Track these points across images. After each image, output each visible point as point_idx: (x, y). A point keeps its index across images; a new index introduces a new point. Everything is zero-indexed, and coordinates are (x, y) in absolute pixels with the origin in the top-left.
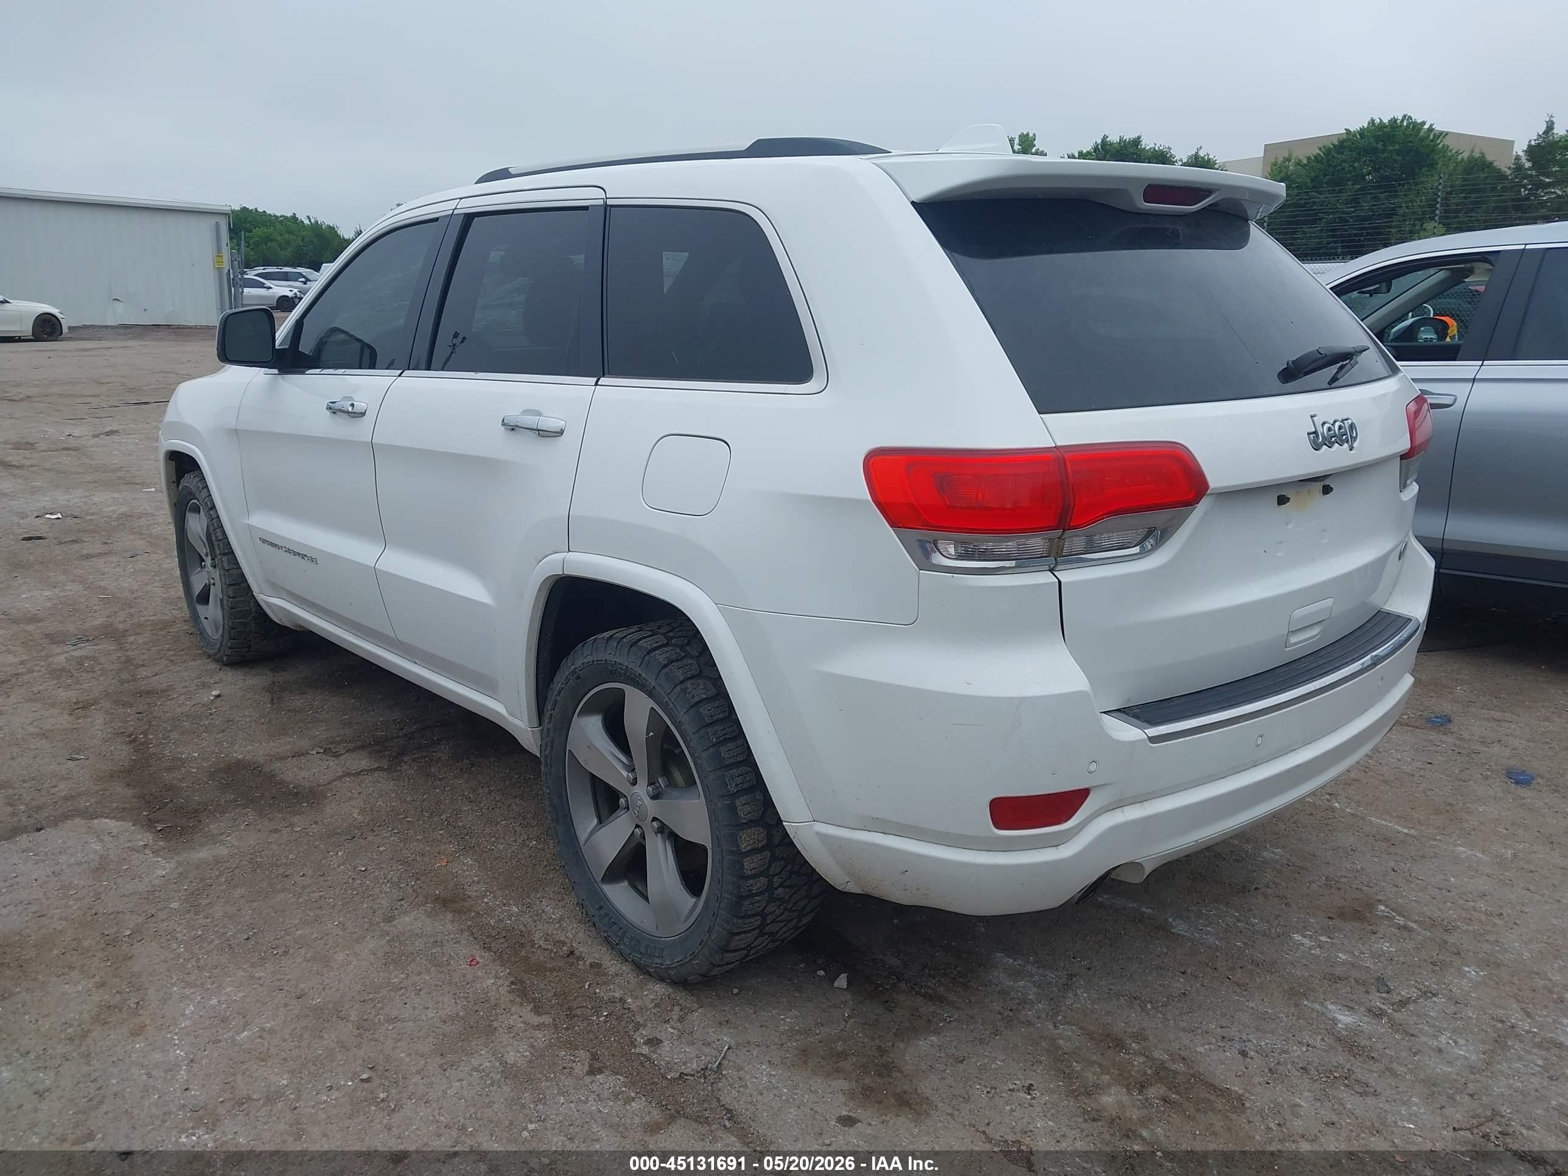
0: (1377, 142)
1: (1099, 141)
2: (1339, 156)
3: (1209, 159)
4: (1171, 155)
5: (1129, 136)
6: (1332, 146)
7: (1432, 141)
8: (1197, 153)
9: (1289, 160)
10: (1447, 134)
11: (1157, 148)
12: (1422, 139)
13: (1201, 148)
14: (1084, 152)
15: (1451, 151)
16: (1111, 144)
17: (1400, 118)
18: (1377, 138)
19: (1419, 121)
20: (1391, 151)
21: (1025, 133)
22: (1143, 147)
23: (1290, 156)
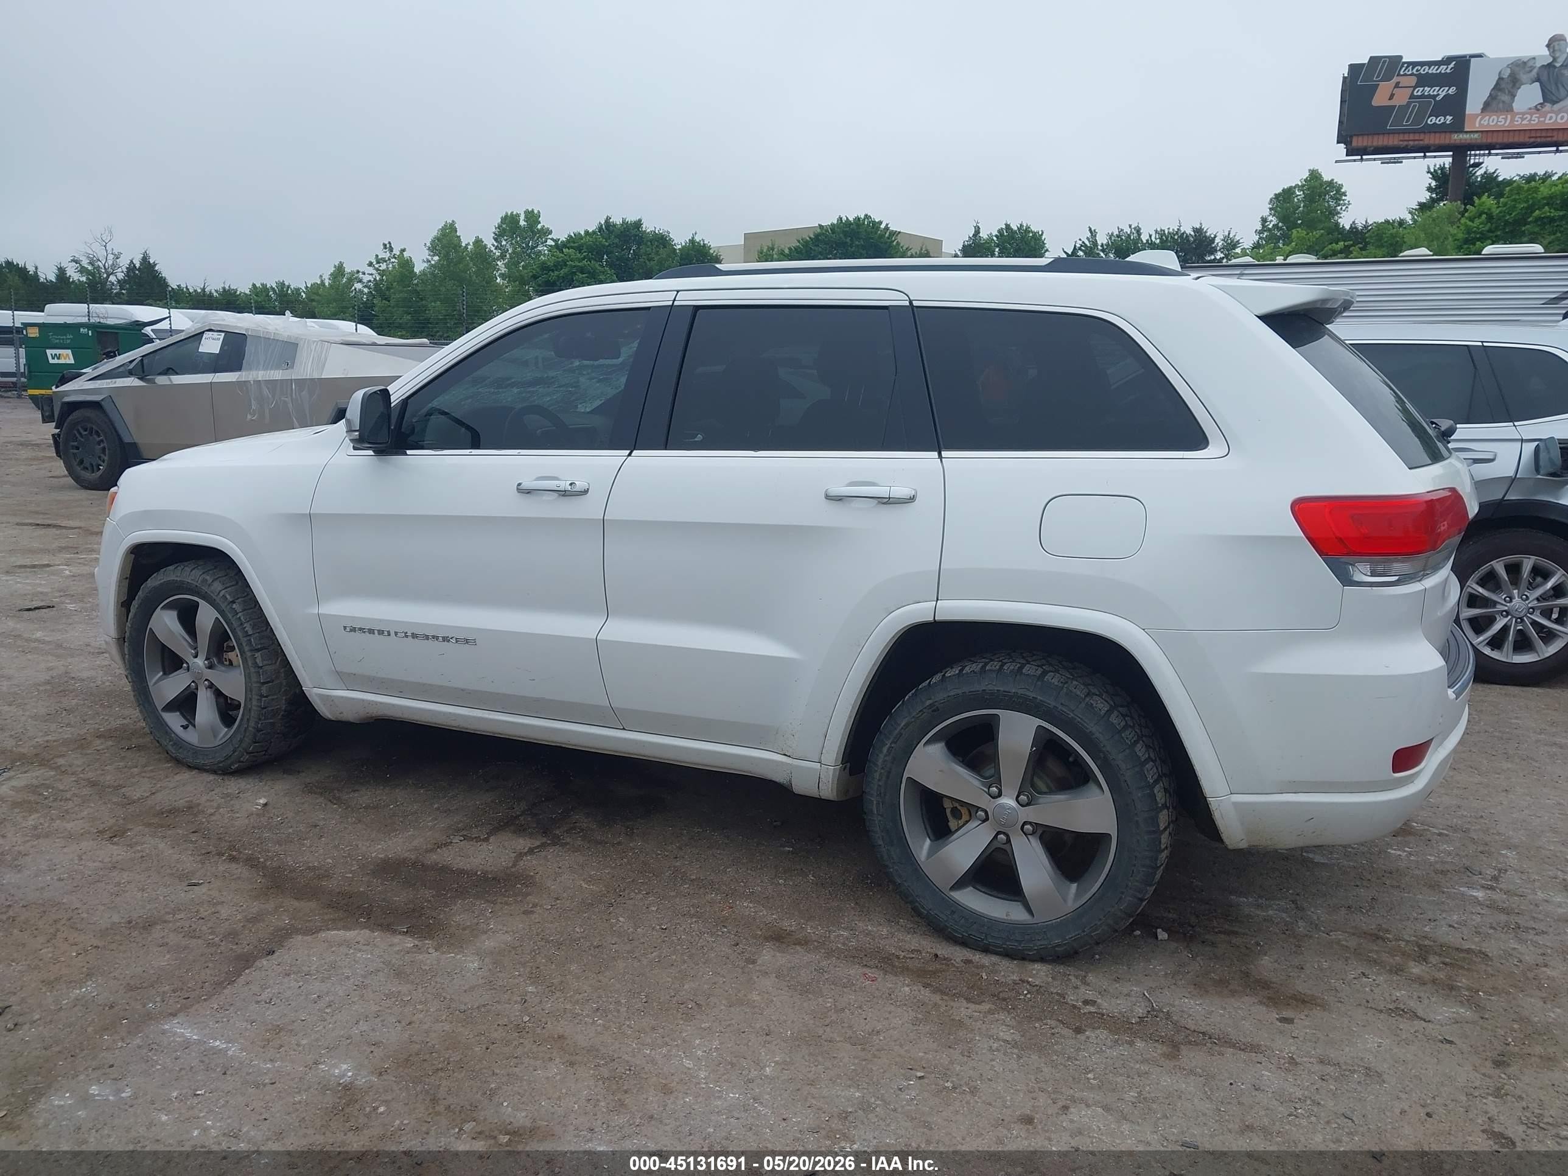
0: (846, 236)
1: (603, 222)
2: (816, 248)
3: (704, 244)
4: (670, 239)
5: (631, 218)
6: (808, 239)
7: (888, 238)
8: (693, 238)
9: (773, 249)
10: (899, 232)
11: (657, 232)
12: (882, 236)
13: (696, 234)
14: (590, 231)
15: (902, 247)
16: (615, 225)
17: (863, 217)
18: (846, 234)
19: (877, 221)
20: (858, 246)
21: (530, 209)
22: (644, 229)
23: (773, 245)
